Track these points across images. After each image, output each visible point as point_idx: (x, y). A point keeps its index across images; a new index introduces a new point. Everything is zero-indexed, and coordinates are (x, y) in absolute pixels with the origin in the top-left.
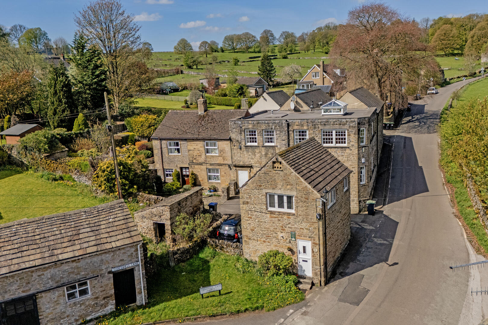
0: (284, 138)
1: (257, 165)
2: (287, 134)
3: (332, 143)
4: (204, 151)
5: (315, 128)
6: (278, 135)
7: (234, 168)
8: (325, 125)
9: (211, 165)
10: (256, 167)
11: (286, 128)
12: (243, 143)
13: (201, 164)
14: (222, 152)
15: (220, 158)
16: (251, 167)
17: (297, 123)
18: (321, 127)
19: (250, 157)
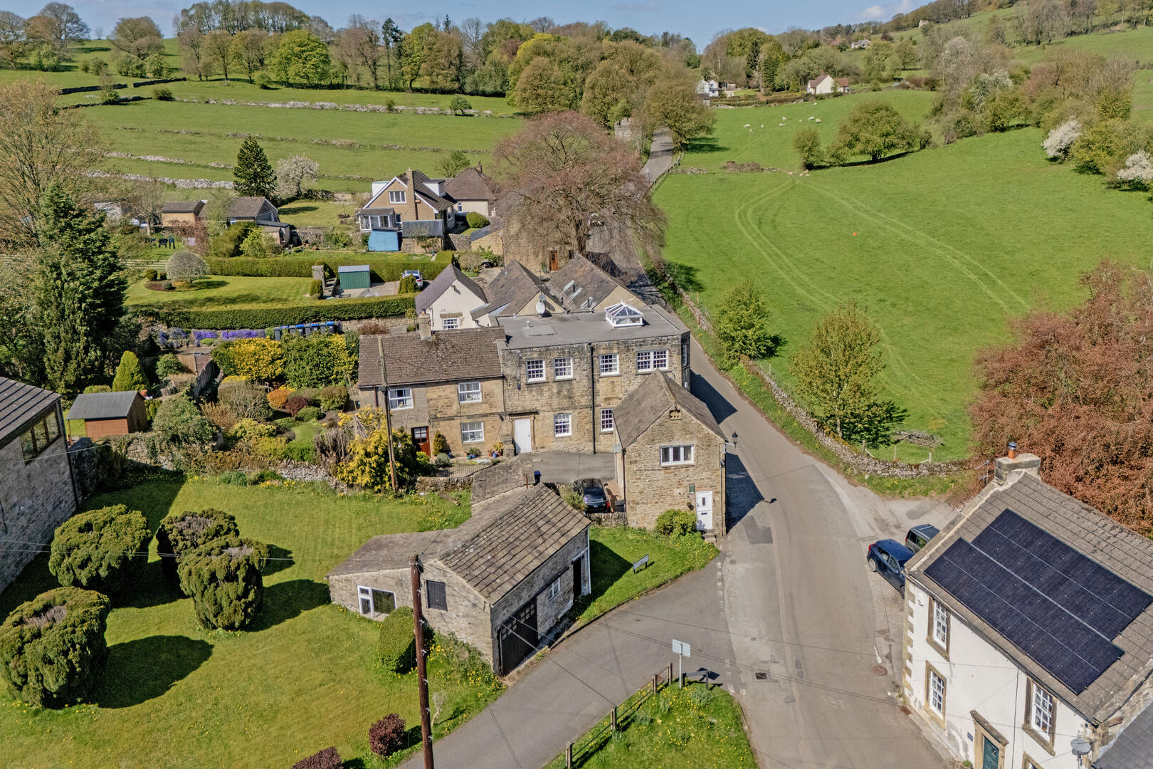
0: (585, 367)
1: (544, 408)
2: (590, 361)
3: (649, 367)
4: (456, 398)
5: (628, 350)
6: (577, 364)
7: (508, 417)
8: (641, 345)
9: (469, 417)
10: (544, 411)
11: (589, 354)
12: (523, 380)
13: (451, 418)
14: (488, 397)
15: (484, 405)
16: (536, 413)
17: (604, 346)
18: (636, 349)
19: (534, 398)
